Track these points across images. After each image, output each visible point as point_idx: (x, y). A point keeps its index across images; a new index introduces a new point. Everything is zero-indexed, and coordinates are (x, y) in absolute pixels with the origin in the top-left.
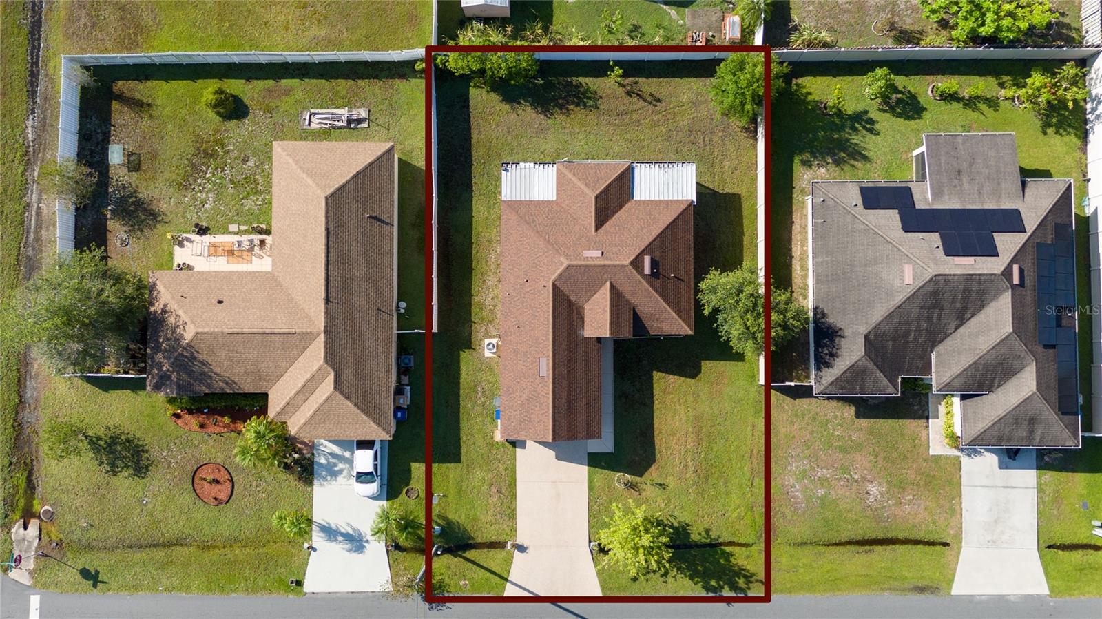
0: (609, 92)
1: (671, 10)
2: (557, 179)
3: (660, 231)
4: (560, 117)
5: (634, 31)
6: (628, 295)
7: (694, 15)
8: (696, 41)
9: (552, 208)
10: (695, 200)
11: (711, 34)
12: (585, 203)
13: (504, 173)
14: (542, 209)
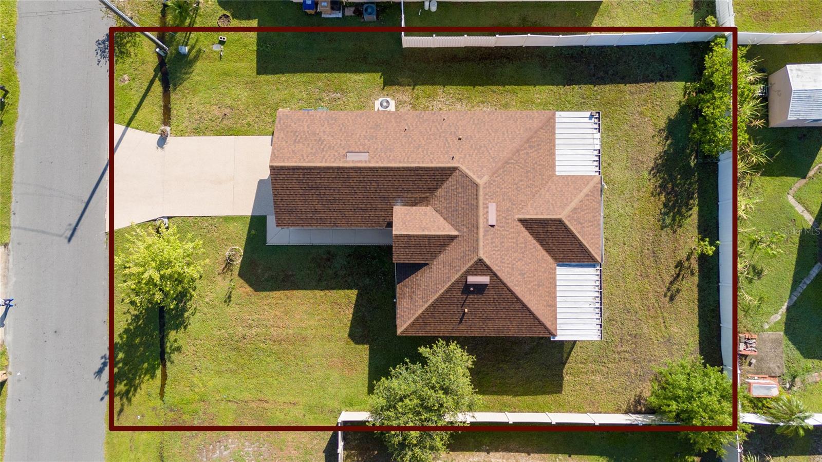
0: (681, 242)
1: (781, 315)
2: (582, 176)
3: (520, 296)
4: (651, 184)
5: (754, 271)
6: (442, 257)
7: (777, 342)
8: (746, 343)
9: (547, 170)
10: (557, 338)
11: (754, 361)
12: (553, 208)
13: (588, 114)
14: (546, 158)
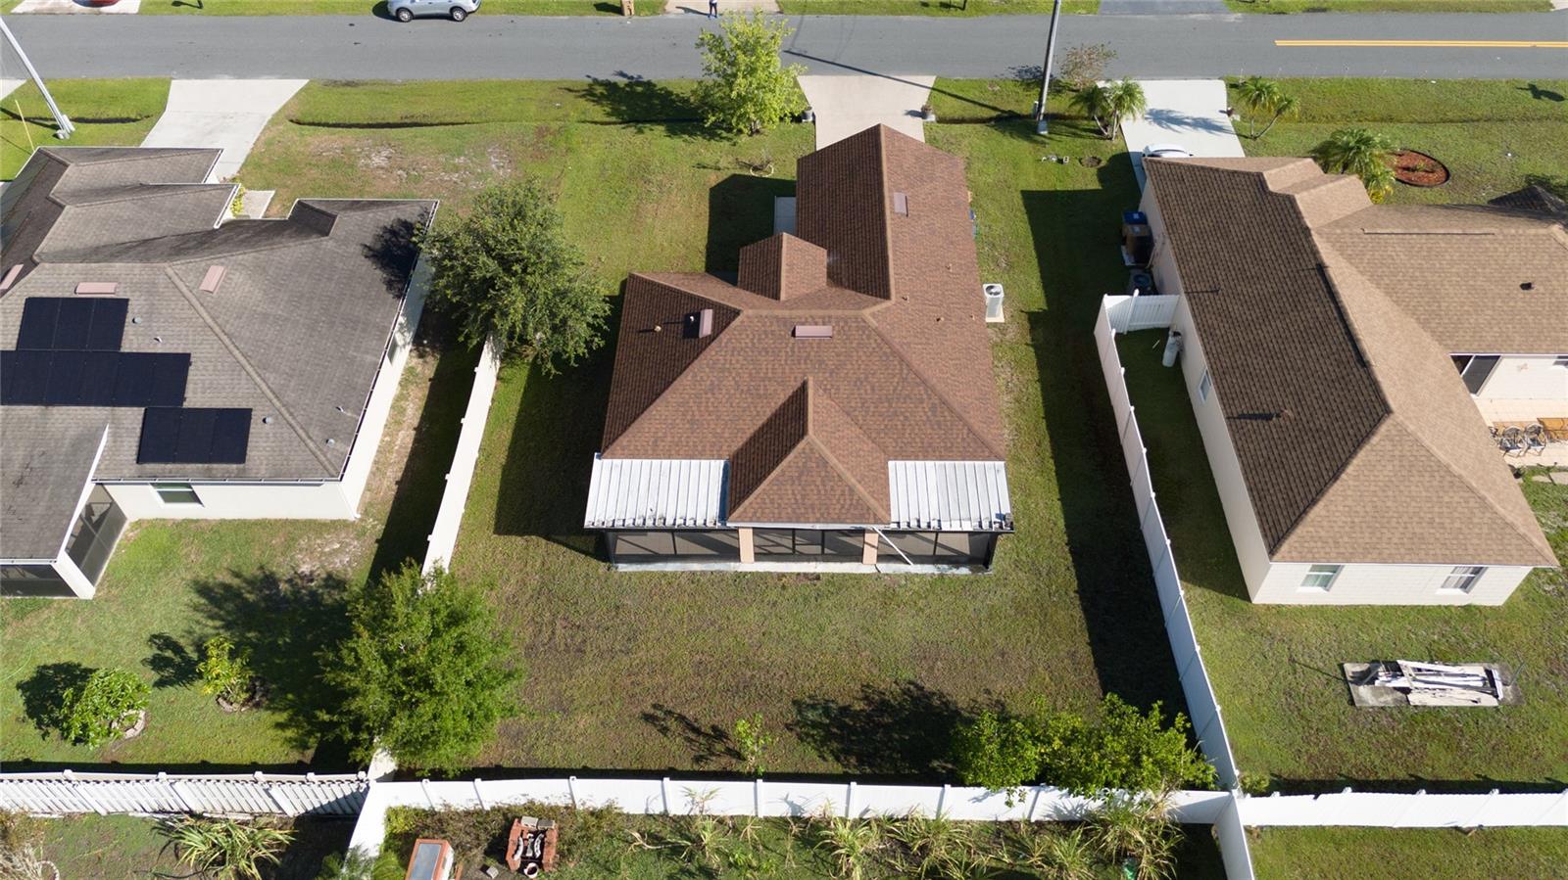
4: (885, 684)
9: (895, 441)
10: (596, 465)
13: (1006, 509)
14: (918, 440)
